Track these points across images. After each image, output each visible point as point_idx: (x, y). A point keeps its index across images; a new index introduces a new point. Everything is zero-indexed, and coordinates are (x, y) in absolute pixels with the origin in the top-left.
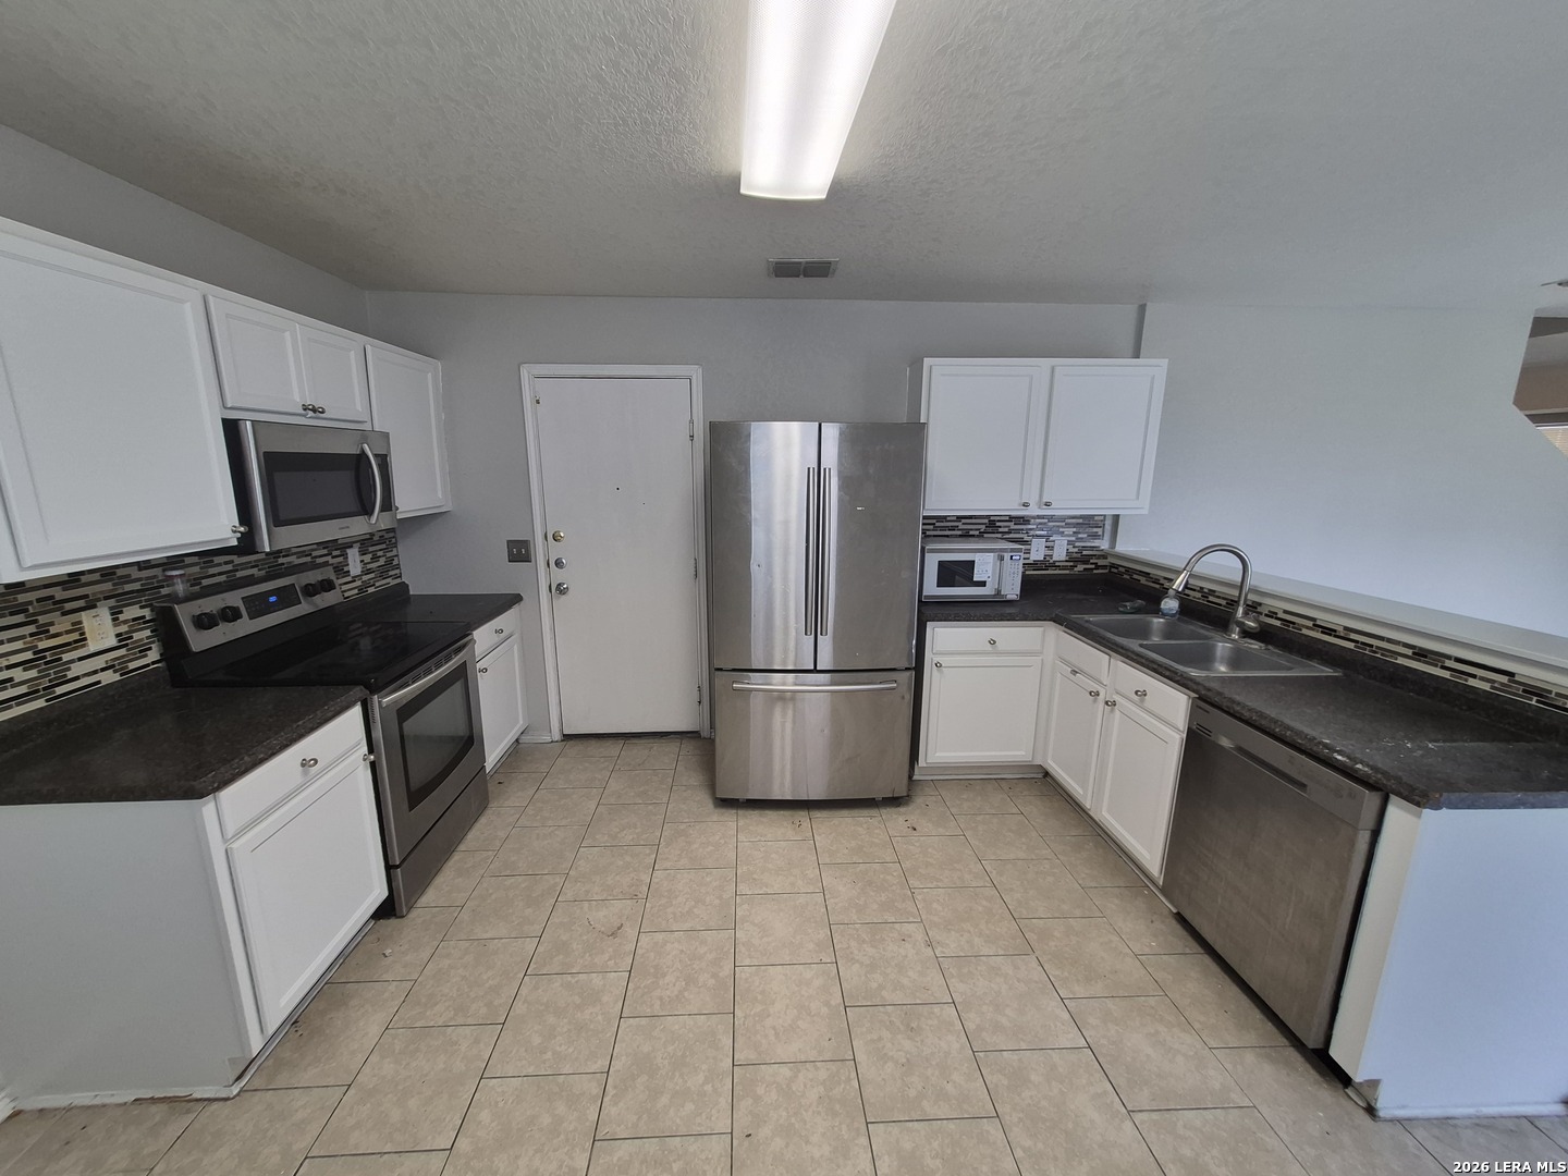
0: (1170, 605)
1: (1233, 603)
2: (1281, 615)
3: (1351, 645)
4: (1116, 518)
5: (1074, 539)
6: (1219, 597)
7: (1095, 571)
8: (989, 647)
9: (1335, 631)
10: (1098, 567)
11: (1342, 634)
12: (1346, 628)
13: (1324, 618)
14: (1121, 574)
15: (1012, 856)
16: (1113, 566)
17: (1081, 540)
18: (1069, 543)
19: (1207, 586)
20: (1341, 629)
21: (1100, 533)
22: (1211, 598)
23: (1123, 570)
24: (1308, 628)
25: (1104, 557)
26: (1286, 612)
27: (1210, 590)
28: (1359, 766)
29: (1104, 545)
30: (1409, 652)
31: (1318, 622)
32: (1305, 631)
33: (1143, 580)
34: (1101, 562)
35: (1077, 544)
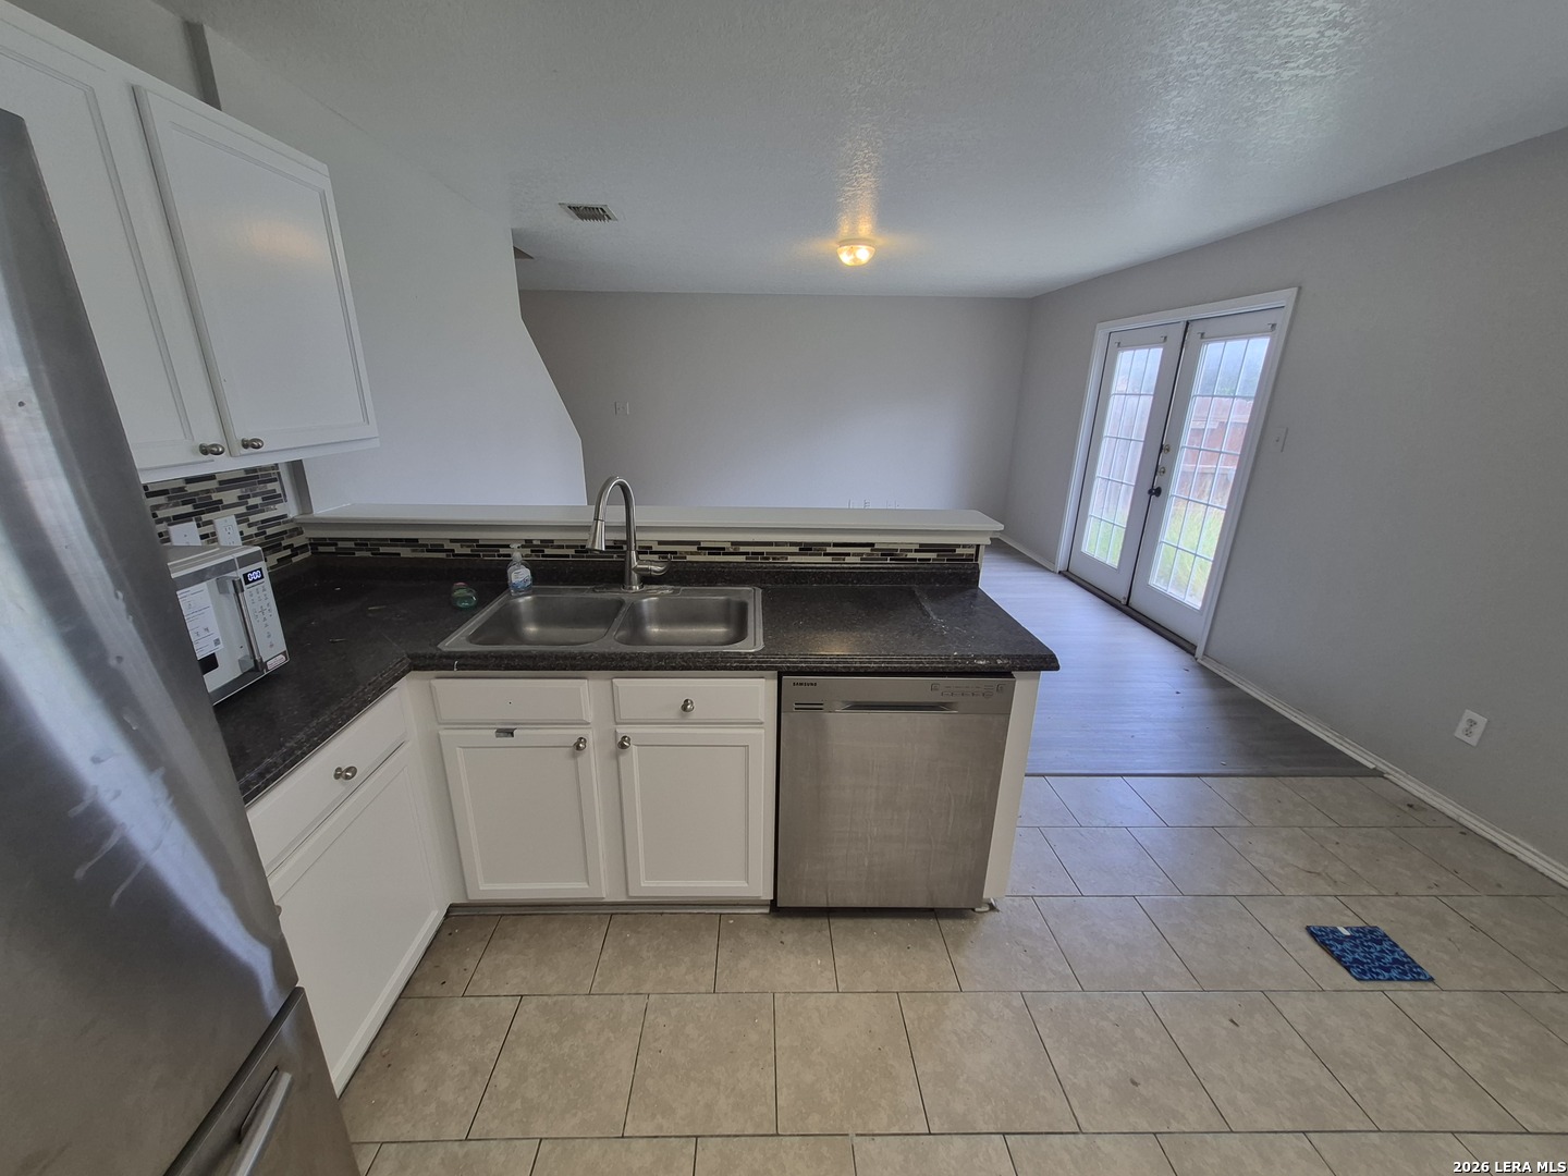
0: (520, 575)
2: (656, 548)
3: (742, 559)
4: (297, 468)
5: (242, 509)
6: (561, 547)
9: (724, 549)
11: (731, 550)
12: (733, 543)
13: (707, 538)
14: (350, 552)
16: (316, 543)
17: (253, 509)
18: (241, 519)
20: (729, 545)
21: (279, 491)
23: (351, 545)
24: (692, 553)
25: (297, 531)
26: (661, 543)
27: (542, 541)
28: (999, 662)
29: (290, 509)
30: (796, 549)
31: (702, 545)
32: (689, 558)
33: (406, 552)
34: (298, 541)
35: (253, 519)
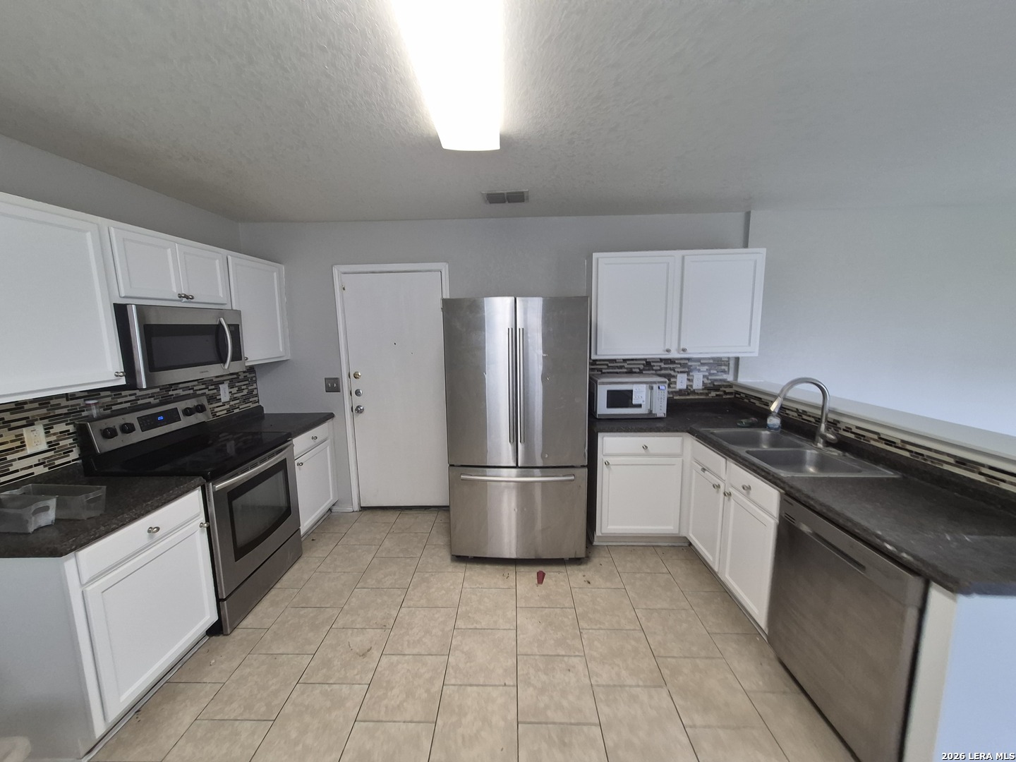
0: (774, 421)
1: (819, 420)
2: (854, 430)
3: (907, 454)
4: (737, 360)
5: (707, 374)
6: (810, 416)
7: (724, 397)
8: (643, 451)
9: (894, 443)
10: (726, 393)
11: (900, 446)
12: (903, 441)
13: (884, 432)
14: (742, 398)
15: (659, 606)
16: (737, 393)
17: (710, 374)
18: (704, 376)
19: (801, 408)
20: (899, 442)
21: (726, 370)
22: (805, 417)
23: (744, 396)
24: (874, 440)
25: (730, 386)
26: (857, 428)
27: (803, 411)
28: (904, 555)
29: (730, 378)
30: (952, 461)
31: (882, 436)
32: (873, 443)
33: (757, 403)
34: (728, 390)
35: (710, 378)
